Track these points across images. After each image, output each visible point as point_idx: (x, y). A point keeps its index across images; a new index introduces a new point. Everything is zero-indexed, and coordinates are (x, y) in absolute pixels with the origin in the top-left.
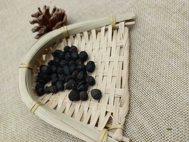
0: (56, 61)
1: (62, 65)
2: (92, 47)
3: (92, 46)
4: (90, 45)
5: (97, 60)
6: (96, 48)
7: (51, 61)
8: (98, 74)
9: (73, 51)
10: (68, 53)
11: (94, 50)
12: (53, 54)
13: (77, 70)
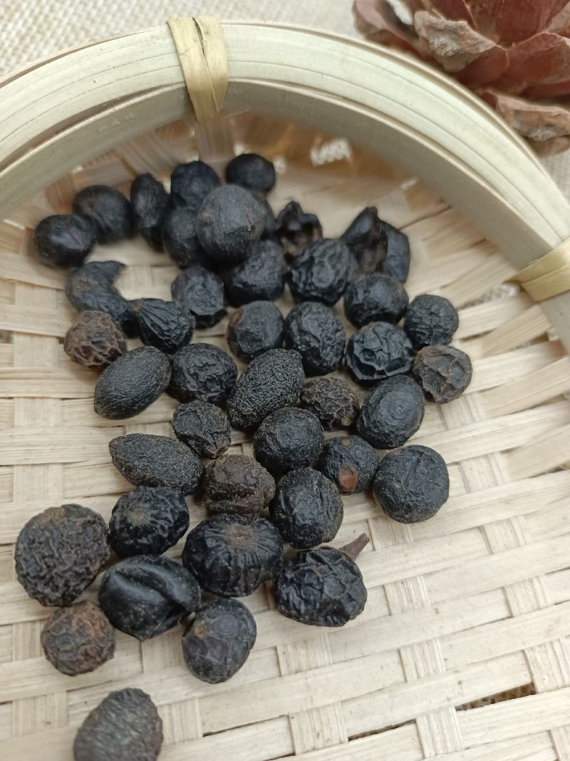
0: (315, 269)
1: (302, 332)
2: (499, 522)
3: (502, 515)
4: (507, 502)
5: (403, 611)
6: (495, 558)
7: (312, 226)
8: (294, 666)
9: (425, 378)
10: (408, 344)
11: (483, 546)
12: (370, 213)
13: (277, 492)
